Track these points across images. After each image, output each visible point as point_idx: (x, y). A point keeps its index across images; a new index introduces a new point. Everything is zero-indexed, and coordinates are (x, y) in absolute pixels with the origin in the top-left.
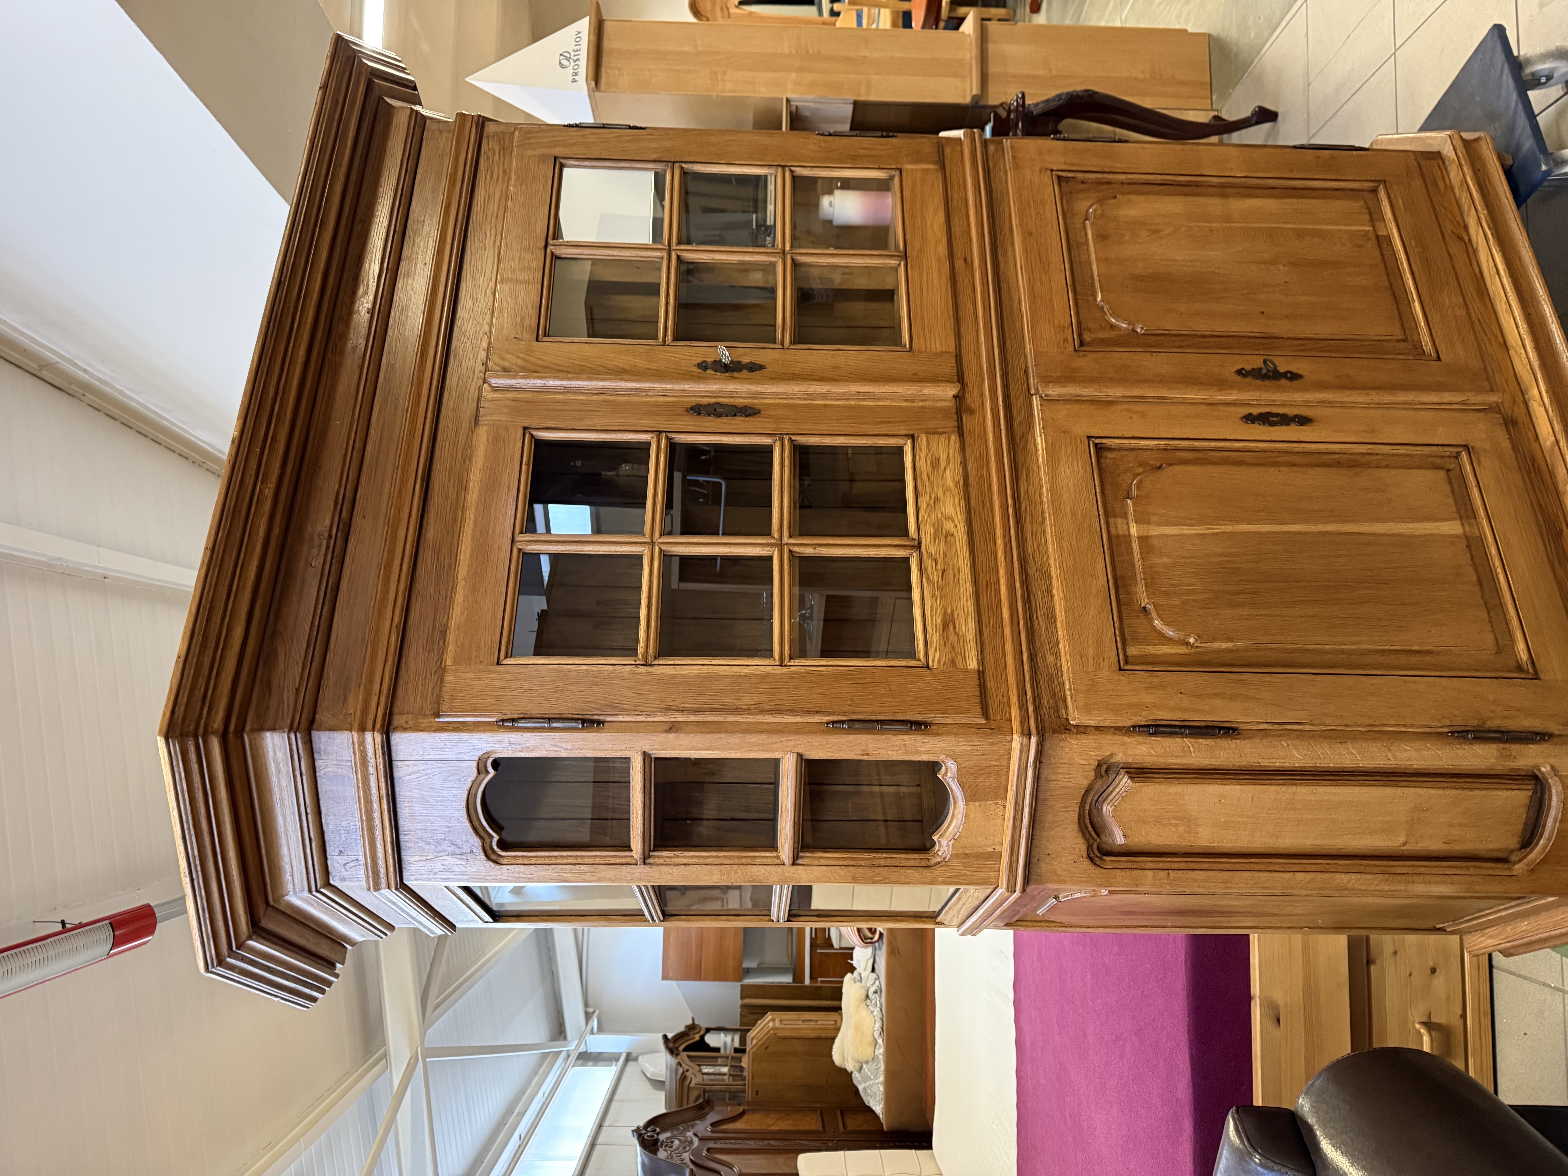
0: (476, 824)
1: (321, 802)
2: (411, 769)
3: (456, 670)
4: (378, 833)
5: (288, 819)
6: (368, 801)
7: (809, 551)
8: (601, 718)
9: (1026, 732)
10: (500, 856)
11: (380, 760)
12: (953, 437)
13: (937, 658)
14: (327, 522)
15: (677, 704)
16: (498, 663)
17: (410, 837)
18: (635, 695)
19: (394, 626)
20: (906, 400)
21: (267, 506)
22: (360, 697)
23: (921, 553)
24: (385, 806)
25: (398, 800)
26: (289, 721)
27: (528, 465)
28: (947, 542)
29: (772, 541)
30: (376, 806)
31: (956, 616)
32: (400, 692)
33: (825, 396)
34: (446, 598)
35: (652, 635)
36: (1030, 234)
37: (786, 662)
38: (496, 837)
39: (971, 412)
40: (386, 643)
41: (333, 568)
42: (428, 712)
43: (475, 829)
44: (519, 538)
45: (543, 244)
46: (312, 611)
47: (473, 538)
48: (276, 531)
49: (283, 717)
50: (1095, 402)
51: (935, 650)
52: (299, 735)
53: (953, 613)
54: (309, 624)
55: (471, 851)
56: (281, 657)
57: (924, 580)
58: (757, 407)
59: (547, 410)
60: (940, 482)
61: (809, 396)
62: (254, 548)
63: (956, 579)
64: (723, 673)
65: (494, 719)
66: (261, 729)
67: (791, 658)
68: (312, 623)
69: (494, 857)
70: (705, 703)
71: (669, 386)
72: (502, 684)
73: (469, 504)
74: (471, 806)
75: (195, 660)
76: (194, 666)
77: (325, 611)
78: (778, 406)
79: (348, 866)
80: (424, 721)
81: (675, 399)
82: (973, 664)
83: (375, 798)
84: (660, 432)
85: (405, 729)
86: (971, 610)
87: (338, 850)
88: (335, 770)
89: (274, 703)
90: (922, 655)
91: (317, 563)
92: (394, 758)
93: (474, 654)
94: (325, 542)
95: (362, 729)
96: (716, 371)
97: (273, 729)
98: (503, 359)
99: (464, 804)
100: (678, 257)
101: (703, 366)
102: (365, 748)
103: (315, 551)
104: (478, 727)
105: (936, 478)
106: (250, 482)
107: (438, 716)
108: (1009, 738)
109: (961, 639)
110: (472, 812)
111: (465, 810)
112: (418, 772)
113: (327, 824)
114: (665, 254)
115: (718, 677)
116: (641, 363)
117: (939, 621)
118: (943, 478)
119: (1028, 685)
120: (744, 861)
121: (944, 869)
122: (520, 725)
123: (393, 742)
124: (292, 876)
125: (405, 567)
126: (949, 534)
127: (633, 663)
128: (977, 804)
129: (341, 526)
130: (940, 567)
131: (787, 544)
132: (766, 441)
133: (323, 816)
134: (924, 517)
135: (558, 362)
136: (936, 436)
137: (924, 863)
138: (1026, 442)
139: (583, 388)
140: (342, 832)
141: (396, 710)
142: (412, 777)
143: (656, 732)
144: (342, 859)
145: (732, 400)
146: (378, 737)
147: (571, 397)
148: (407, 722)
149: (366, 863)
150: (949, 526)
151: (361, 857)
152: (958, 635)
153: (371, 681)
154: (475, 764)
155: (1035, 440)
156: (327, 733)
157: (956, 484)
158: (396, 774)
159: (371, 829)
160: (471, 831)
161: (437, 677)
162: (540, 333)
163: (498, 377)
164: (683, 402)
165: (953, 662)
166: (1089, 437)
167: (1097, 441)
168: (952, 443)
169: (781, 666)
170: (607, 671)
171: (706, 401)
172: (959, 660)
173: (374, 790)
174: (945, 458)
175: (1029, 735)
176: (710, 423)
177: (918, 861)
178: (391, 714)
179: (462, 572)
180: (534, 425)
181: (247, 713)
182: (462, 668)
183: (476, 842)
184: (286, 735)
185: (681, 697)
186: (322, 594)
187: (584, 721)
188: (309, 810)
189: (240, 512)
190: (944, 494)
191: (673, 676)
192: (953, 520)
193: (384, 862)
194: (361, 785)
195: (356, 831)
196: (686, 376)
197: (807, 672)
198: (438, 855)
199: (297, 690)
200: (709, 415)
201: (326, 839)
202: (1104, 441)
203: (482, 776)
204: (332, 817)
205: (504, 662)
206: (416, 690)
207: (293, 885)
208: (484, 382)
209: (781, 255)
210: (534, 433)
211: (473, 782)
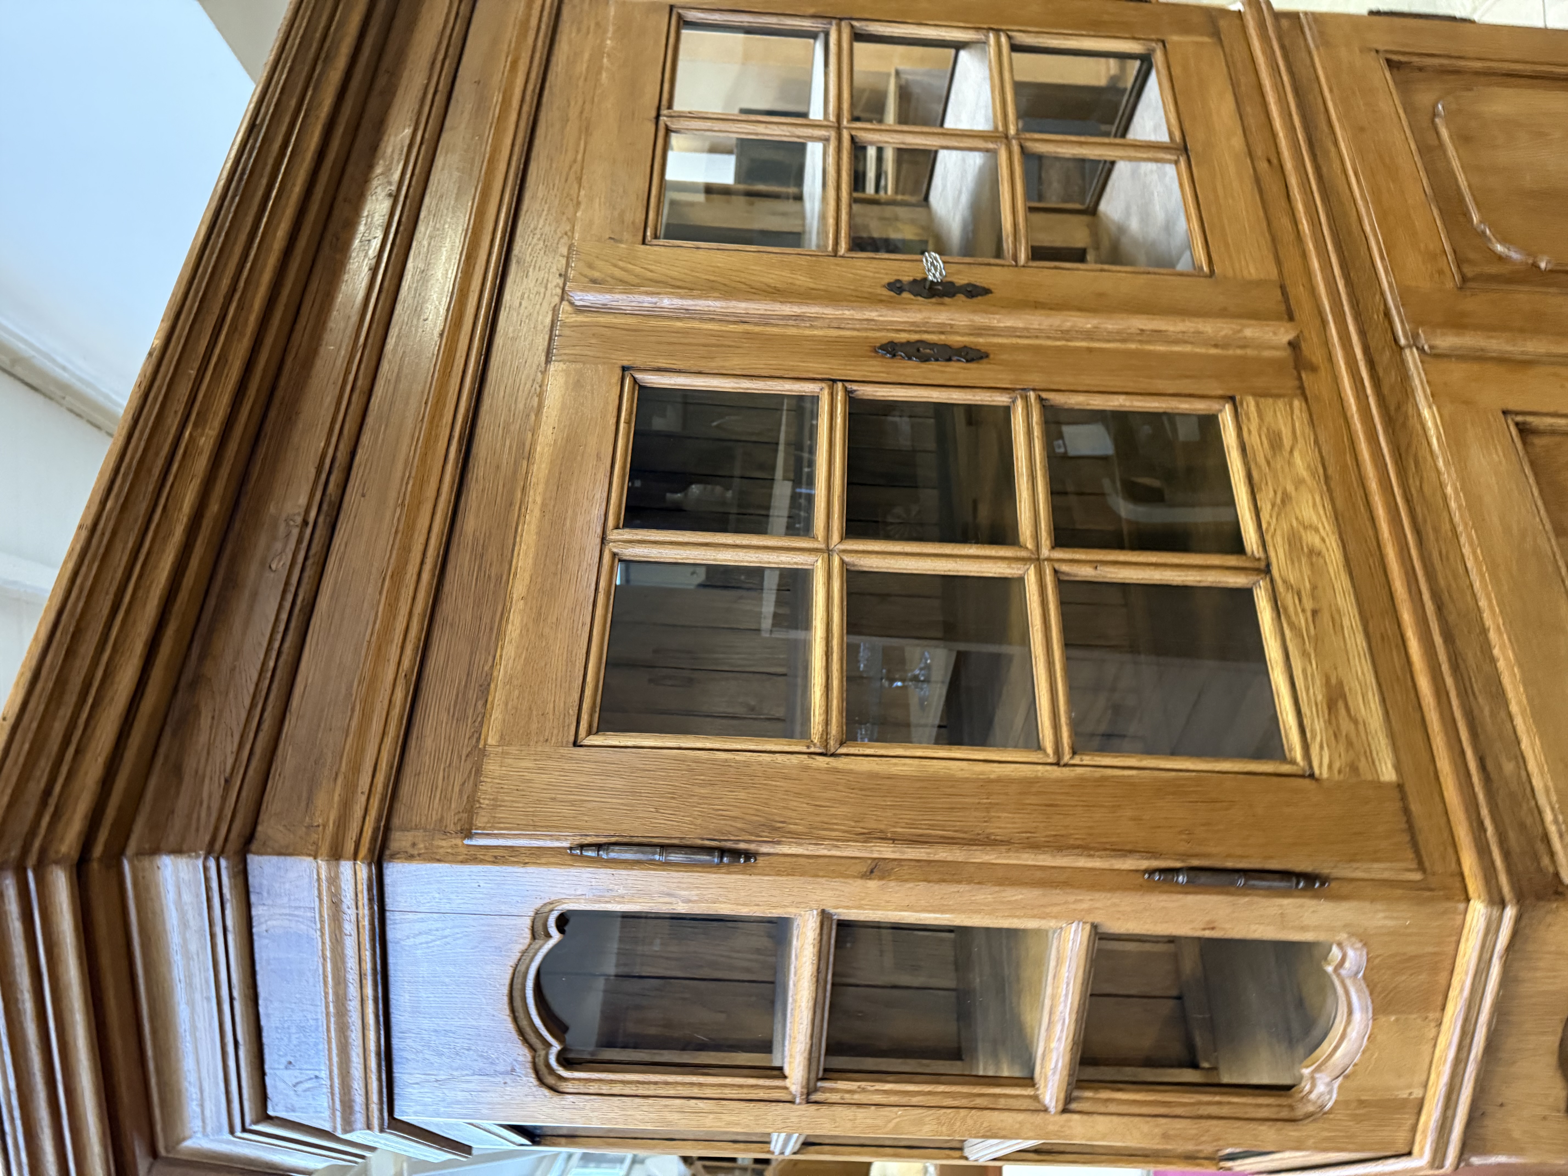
0: (524, 1023)
1: (259, 978)
2: (418, 926)
3: (504, 754)
4: (355, 1036)
5: (199, 1009)
6: (340, 981)
7: (1086, 572)
8: (752, 847)
9: (1497, 898)
10: (561, 1078)
11: (365, 911)
12: (1296, 403)
13: (1326, 761)
14: (303, 500)
15: (882, 827)
16: (575, 744)
17: (409, 1042)
18: (809, 808)
19: (402, 674)
20: (1216, 346)
21: (201, 464)
22: (336, 798)
23: (1272, 581)
24: (369, 991)
25: (392, 979)
26: (207, 838)
27: (628, 422)
28: (1312, 564)
29: (1023, 554)
30: (353, 990)
31: (1346, 689)
32: (406, 788)
33: (1089, 335)
34: (491, 629)
35: (835, 703)
36: (1362, 129)
37: (1066, 758)
38: (556, 1047)
39: (1314, 369)
40: (386, 702)
41: (306, 574)
42: (451, 828)
43: (521, 1032)
44: (614, 535)
45: (653, 114)
46: (265, 644)
47: (539, 534)
48: (214, 507)
49: (197, 830)
50: (1503, 360)
51: (1321, 747)
52: (223, 863)
53: (1340, 684)
54: (259, 666)
55: (513, 1070)
56: (205, 721)
57: (1285, 625)
58: (983, 349)
59: (659, 343)
60: (1287, 469)
61: (1066, 334)
62: (170, 534)
63: (1337, 626)
64: (960, 774)
65: (566, 844)
66: (156, 851)
67: (1074, 753)
68: (264, 664)
69: (551, 1080)
70: (932, 827)
71: (848, 313)
72: (582, 779)
73: (534, 480)
74: (517, 994)
75: (34, 725)
76: (30, 735)
77: (287, 645)
78: (1016, 348)
79: (300, 1088)
80: (443, 843)
81: (855, 333)
82: (1388, 773)
83: (352, 976)
84: (834, 381)
85: (411, 857)
86: (1371, 679)
87: (284, 1061)
88: (286, 923)
89: (182, 803)
90: (1298, 754)
91: (280, 564)
92: (389, 907)
93: (534, 726)
94: (295, 532)
95: (336, 855)
96: (916, 295)
97: (178, 851)
98: (591, 266)
99: (505, 990)
100: (852, 138)
101: (896, 287)
102: (338, 888)
103: (278, 546)
104: (539, 857)
105: (1279, 463)
106: (172, 423)
107: (469, 835)
108: (1462, 906)
109: (1361, 727)
110: (518, 1003)
111: (506, 999)
112: (429, 932)
113: (268, 1016)
114: (833, 134)
115: (952, 781)
116: (802, 280)
117: (1320, 698)
118: (1290, 463)
119: (1485, 812)
120: (979, 1101)
121: (1319, 1125)
122: (612, 855)
123: (388, 880)
124: (202, 1106)
125: (426, 576)
126: (1313, 553)
127: (805, 749)
128: (1393, 1018)
129: (325, 507)
130: (1308, 605)
131: (1049, 560)
132: (1001, 399)
133: (261, 1002)
134: (1269, 524)
135: (675, 274)
136: (1270, 401)
137: (1285, 1114)
138: (1406, 417)
139: (714, 313)
140: (293, 1030)
141: (396, 822)
142: (418, 940)
143: (847, 877)
144: (290, 1076)
145: (943, 337)
146: (363, 871)
147: (696, 325)
148: (414, 845)
149: (332, 1087)
150: (1311, 539)
151: (324, 1074)
152: (1355, 722)
153: (356, 768)
154: (528, 922)
155: (1419, 415)
156: (275, 859)
157: (1313, 474)
158: (390, 935)
159: (343, 1029)
160: (514, 1035)
161: (469, 765)
162: (649, 233)
163: (584, 290)
164: (867, 338)
165: (1354, 768)
166: (1505, 413)
167: (1519, 419)
168: (1297, 412)
169: (1057, 764)
170: (760, 764)
171: (903, 337)
172: (1363, 764)
173: (352, 963)
174: (1290, 434)
175: (1503, 905)
176: (912, 369)
177: (1275, 1110)
178: (387, 829)
179: (519, 587)
180: (638, 363)
181: (132, 821)
182: (513, 750)
183: (523, 1054)
184: (200, 863)
185: (889, 813)
186: (284, 616)
187: (723, 852)
188: (236, 994)
189: (150, 471)
190: (1296, 489)
191: (873, 776)
192: (1317, 530)
193: (362, 1085)
194: (328, 954)
195: (317, 1029)
196: (873, 300)
197: (1104, 779)
198: (455, 1073)
199: (227, 781)
200: (910, 359)
201: (265, 1040)
202: (1529, 419)
203: (539, 942)
204: (276, 1004)
205: (586, 742)
206: (433, 788)
207: (204, 1121)
208: (562, 299)
209: (1004, 140)
210: (639, 376)
211: (524, 952)
